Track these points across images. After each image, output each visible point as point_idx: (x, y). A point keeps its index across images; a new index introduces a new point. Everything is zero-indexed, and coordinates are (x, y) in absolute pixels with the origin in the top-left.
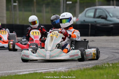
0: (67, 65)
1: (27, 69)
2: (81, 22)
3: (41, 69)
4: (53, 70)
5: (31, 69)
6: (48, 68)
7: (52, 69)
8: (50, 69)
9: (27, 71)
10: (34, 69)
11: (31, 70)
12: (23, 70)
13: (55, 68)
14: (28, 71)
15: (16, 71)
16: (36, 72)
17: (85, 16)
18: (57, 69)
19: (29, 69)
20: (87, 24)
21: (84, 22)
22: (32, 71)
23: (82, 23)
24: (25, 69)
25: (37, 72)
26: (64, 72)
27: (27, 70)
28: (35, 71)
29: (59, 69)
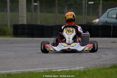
1: (44, 68)
2: (103, 23)
5: (47, 68)
7: (69, 68)
8: (67, 68)
10: (50, 69)
12: (39, 69)
13: (72, 68)
17: (107, 17)
18: (74, 69)
19: (45, 68)
20: (109, 25)
21: (106, 23)
23: (105, 24)
24: (41, 68)
27: (43, 69)
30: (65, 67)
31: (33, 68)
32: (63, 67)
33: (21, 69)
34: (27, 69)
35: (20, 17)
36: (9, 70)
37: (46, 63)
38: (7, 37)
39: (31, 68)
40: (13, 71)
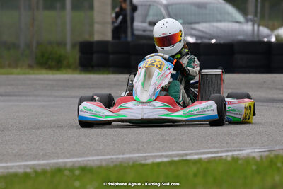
0: (265, 144)
1: (165, 151)
3: (198, 151)
4: (230, 154)
5: (173, 151)
6: (216, 150)
7: (227, 151)
8: (222, 152)
9: (161, 156)
10: (181, 152)
11: (174, 153)
13: (235, 151)
14: (167, 156)
15: (137, 155)
16: (184, 158)
18: (240, 153)
22: (175, 157)
24: (158, 150)
25: (189, 158)
26: (258, 159)
27: (164, 153)
28: (182, 156)
29: (244, 152)
30: (217, 148)
31: (138, 151)
32: (210, 148)
33: (108, 154)
34: (123, 154)
35: (98, 23)
36: (81, 157)
37: (167, 138)
38: (65, 74)
39: (133, 151)
40: (91, 158)
